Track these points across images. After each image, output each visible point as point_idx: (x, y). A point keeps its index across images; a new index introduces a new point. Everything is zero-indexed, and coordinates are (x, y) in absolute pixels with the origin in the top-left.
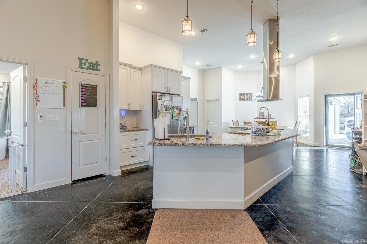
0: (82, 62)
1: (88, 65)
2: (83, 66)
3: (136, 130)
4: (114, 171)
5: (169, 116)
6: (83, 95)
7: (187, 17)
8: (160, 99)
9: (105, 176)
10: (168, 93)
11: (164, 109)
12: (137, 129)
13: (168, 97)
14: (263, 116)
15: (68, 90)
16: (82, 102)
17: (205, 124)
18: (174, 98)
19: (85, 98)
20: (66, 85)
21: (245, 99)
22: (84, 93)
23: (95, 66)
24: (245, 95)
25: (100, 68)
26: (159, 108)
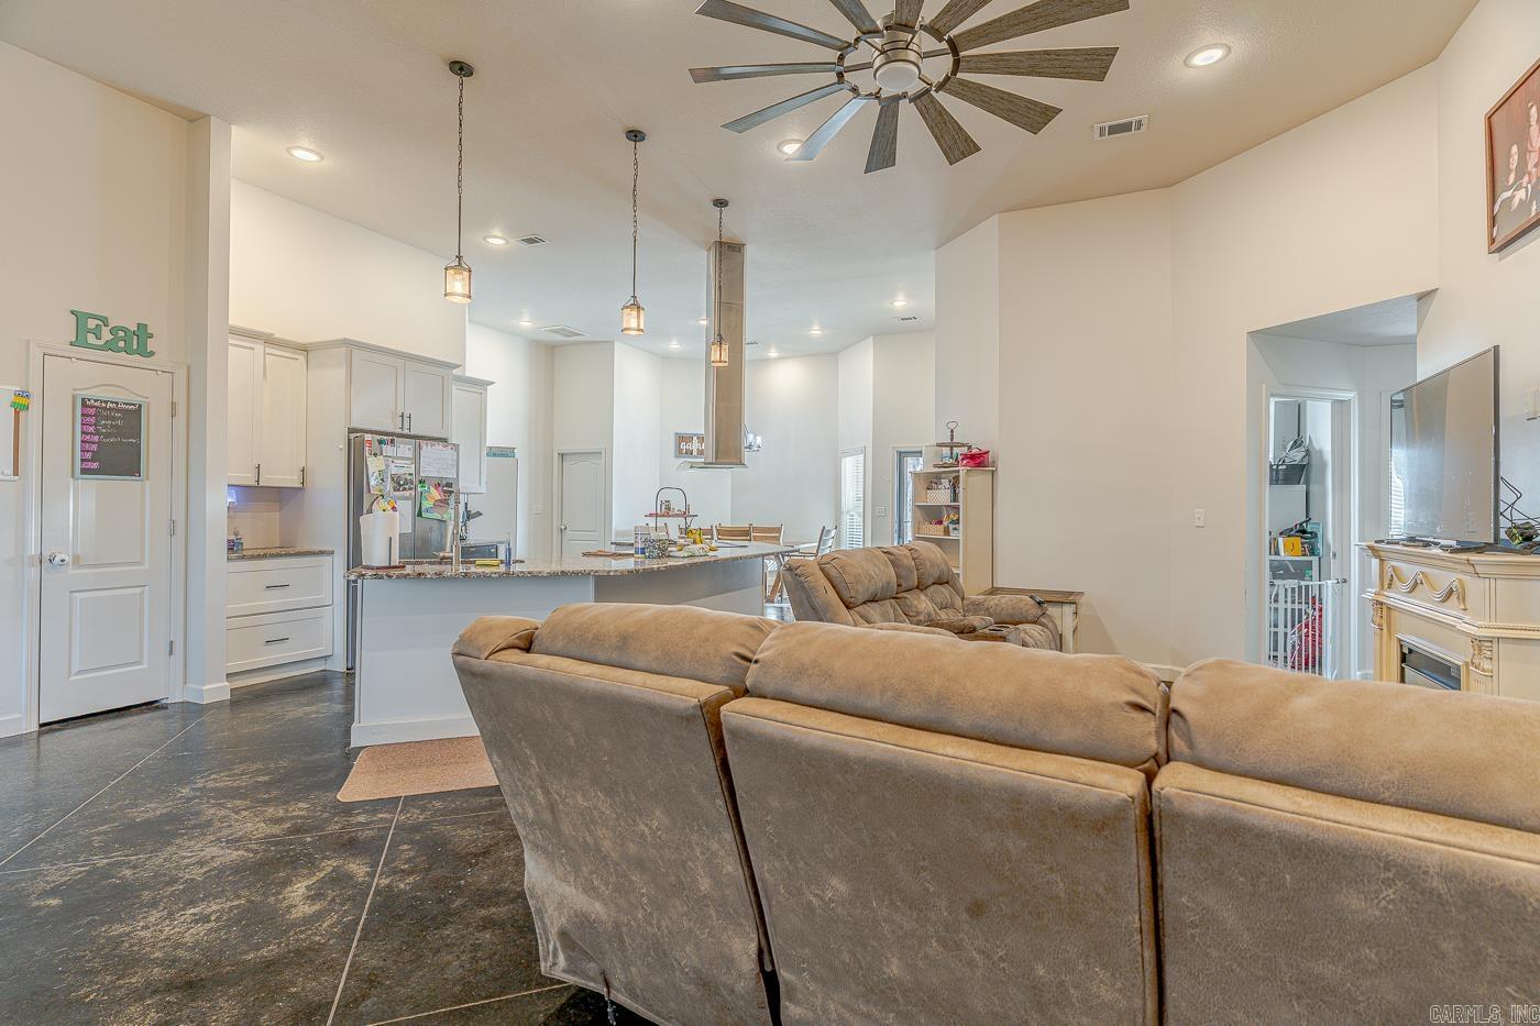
0: (85, 328)
1: (106, 336)
2: (91, 339)
3: (288, 555)
4: (204, 684)
5: (406, 507)
6: (88, 437)
7: (459, 257)
8: (375, 455)
9: (165, 707)
10: (406, 432)
11: (389, 485)
12: (286, 550)
13: (405, 449)
14: (668, 508)
15: (31, 419)
16: (82, 460)
17: (555, 535)
18: (428, 450)
19: (95, 447)
20: (23, 401)
21: (695, 453)
22: (91, 429)
23: (136, 341)
24: (695, 438)
25: (151, 345)
26: (372, 483)
